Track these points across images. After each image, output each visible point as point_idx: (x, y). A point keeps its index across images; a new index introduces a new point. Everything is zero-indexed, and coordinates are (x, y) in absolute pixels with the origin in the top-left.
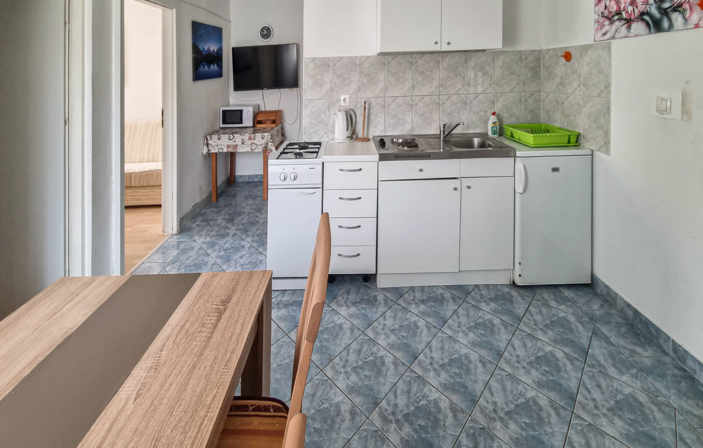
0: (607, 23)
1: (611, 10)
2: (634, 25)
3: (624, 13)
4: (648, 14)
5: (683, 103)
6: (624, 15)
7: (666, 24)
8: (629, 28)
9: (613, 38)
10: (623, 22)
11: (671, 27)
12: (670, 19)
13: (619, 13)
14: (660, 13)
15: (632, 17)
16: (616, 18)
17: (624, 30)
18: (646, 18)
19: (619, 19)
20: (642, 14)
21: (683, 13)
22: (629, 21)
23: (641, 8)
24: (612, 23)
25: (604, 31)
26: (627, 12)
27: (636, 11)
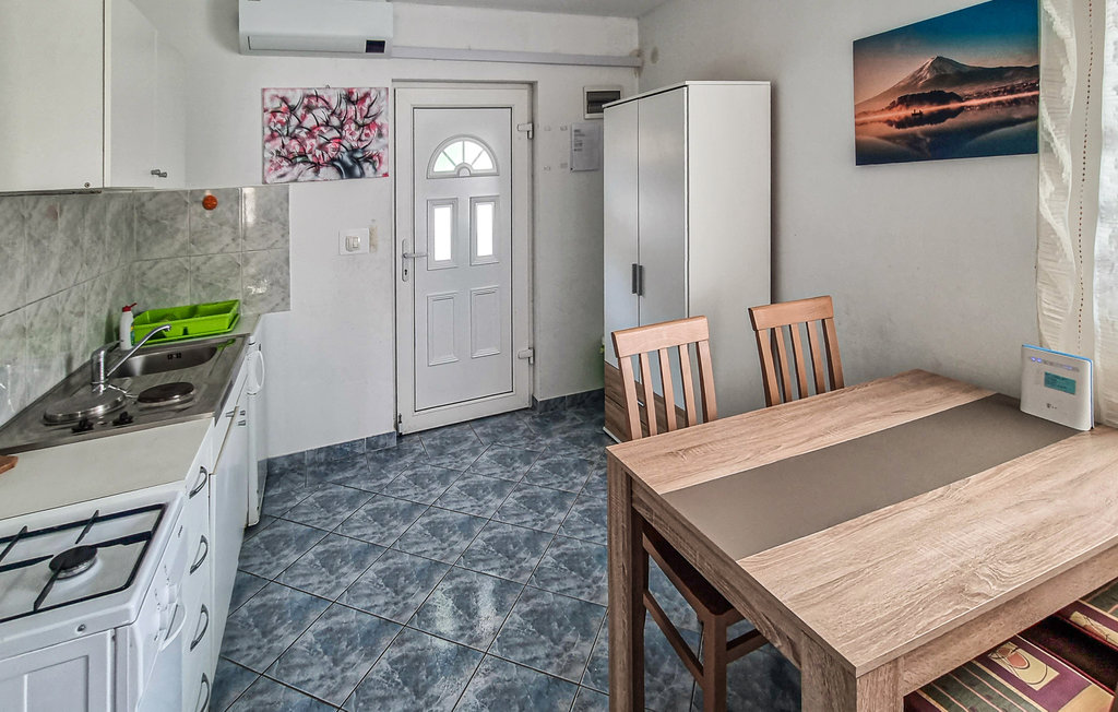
0: (285, 163)
1: (291, 150)
2: (322, 170)
3: (310, 156)
4: (339, 160)
5: (371, 239)
6: (310, 157)
7: (358, 171)
8: (317, 172)
9: (296, 181)
10: (309, 165)
11: (363, 174)
12: (361, 168)
13: (303, 155)
14: (352, 161)
15: (321, 162)
16: (299, 160)
17: (310, 174)
18: (338, 164)
19: (302, 162)
20: (333, 160)
21: (373, 164)
22: (317, 166)
23: (332, 153)
24: (293, 164)
25: (281, 172)
26: (314, 155)
27: (326, 155)
